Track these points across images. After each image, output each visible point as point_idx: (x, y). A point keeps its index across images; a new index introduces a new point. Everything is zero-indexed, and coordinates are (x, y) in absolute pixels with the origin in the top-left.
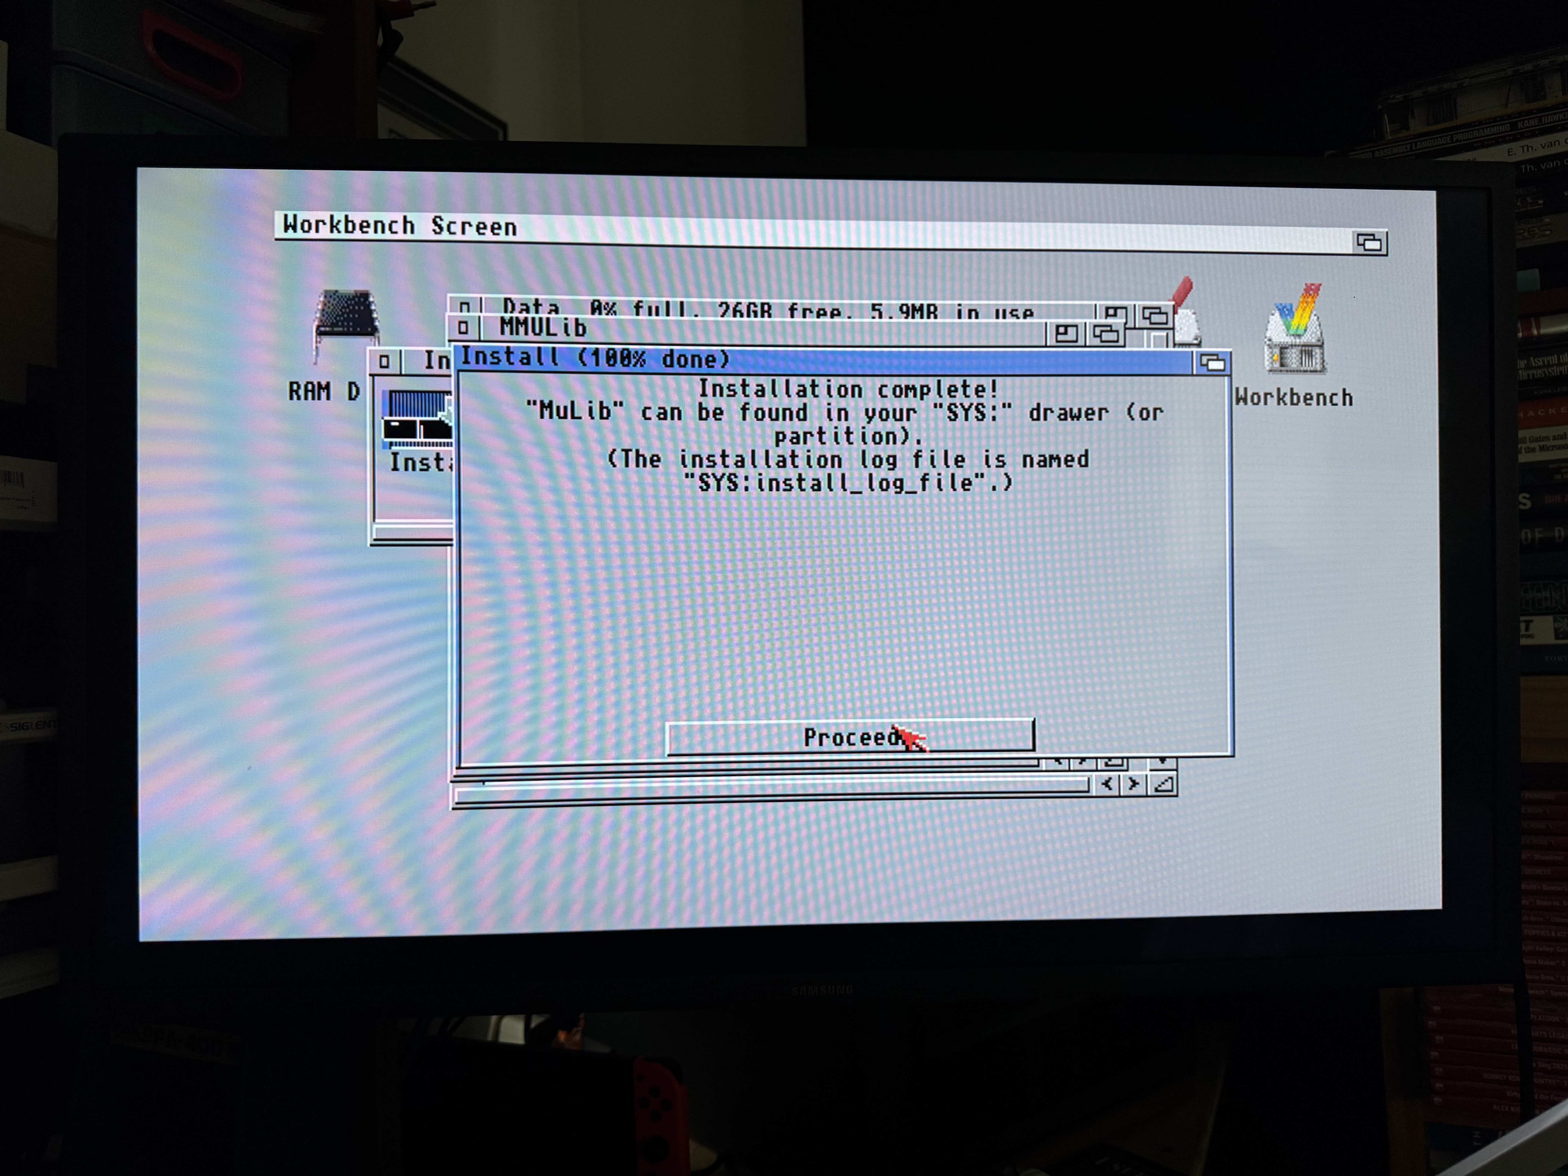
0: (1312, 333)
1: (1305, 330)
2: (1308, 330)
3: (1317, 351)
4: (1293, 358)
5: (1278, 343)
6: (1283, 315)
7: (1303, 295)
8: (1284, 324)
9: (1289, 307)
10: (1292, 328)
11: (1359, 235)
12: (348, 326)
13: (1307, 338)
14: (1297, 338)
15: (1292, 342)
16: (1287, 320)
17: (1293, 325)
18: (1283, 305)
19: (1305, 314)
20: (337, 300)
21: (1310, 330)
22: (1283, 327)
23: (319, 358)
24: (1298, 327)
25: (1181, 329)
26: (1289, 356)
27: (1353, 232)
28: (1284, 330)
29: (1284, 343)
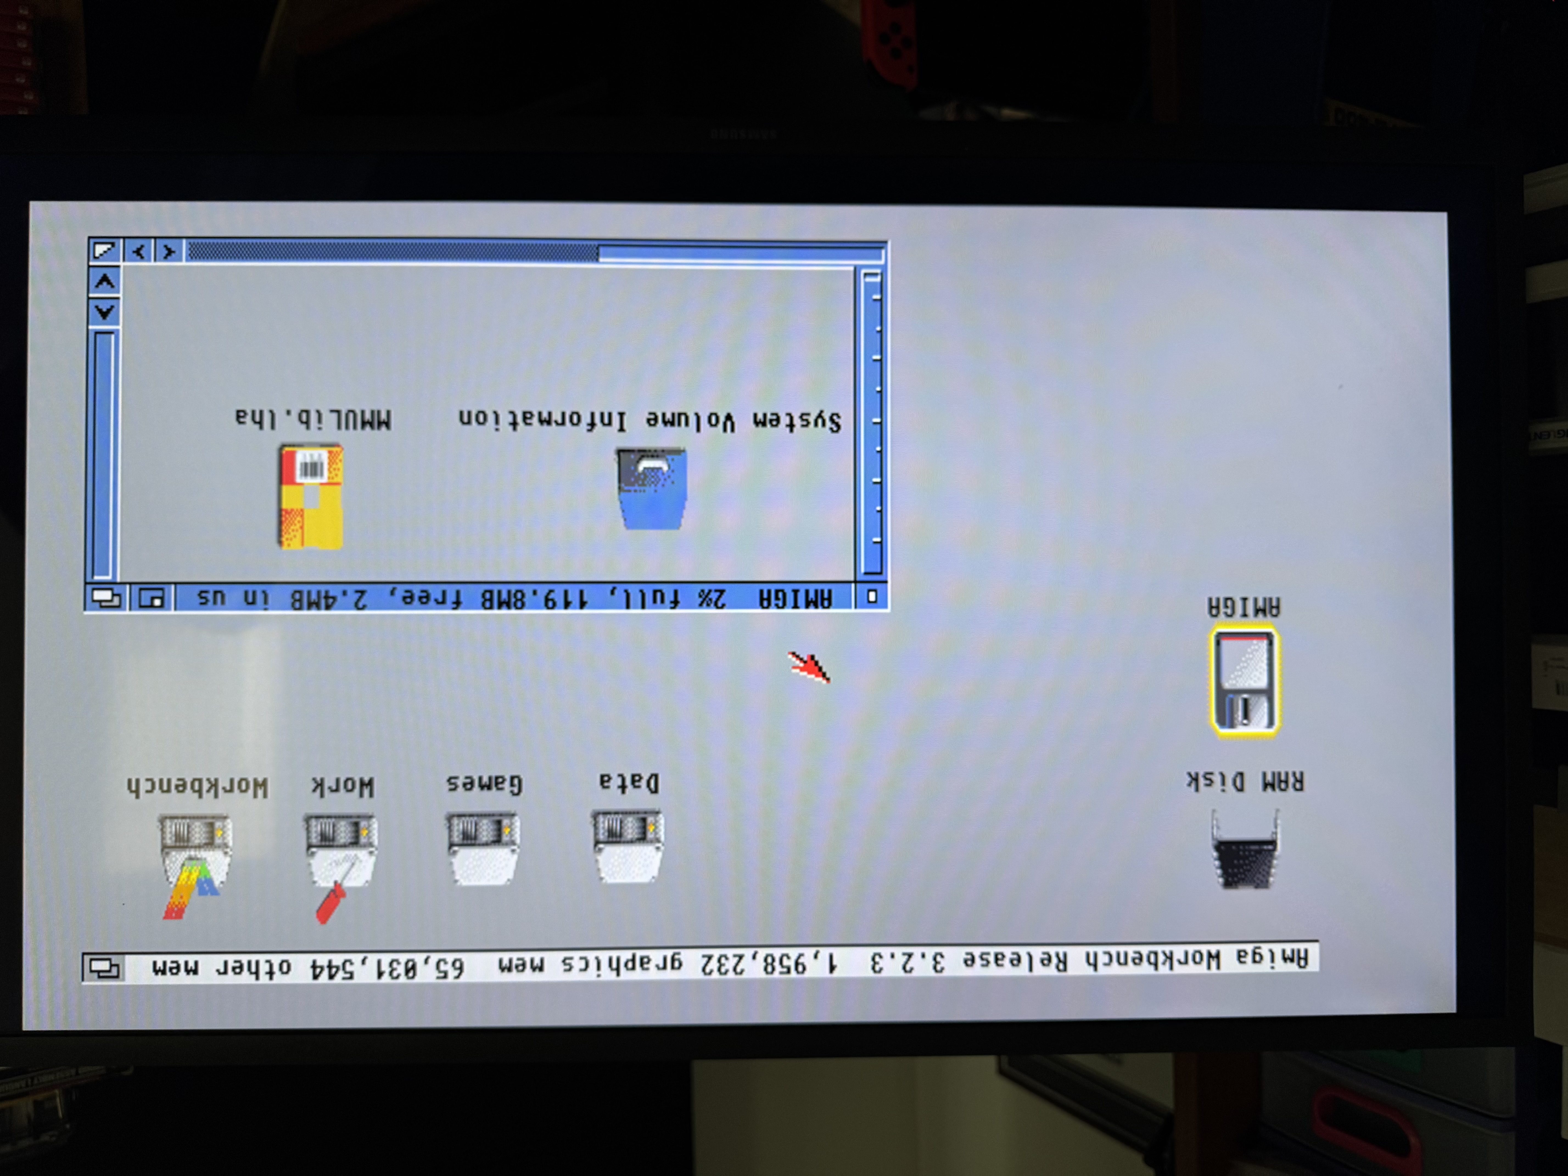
0: (174, 863)
1: (183, 865)
2: (180, 865)
3: (169, 842)
4: (199, 834)
5: (216, 849)
6: (210, 882)
7: (186, 906)
8: (209, 872)
9: (202, 892)
10: (200, 868)
11: (117, 977)
12: (1244, 851)
13: (182, 856)
14: (193, 856)
15: (200, 851)
16: (205, 877)
17: (198, 871)
18: (209, 894)
19: (184, 883)
20: (1255, 879)
21: (178, 865)
22: (209, 868)
23: (1274, 815)
24: (192, 868)
25: (331, 864)
26: (204, 835)
27: (123, 980)
28: (209, 865)
29: (209, 850)
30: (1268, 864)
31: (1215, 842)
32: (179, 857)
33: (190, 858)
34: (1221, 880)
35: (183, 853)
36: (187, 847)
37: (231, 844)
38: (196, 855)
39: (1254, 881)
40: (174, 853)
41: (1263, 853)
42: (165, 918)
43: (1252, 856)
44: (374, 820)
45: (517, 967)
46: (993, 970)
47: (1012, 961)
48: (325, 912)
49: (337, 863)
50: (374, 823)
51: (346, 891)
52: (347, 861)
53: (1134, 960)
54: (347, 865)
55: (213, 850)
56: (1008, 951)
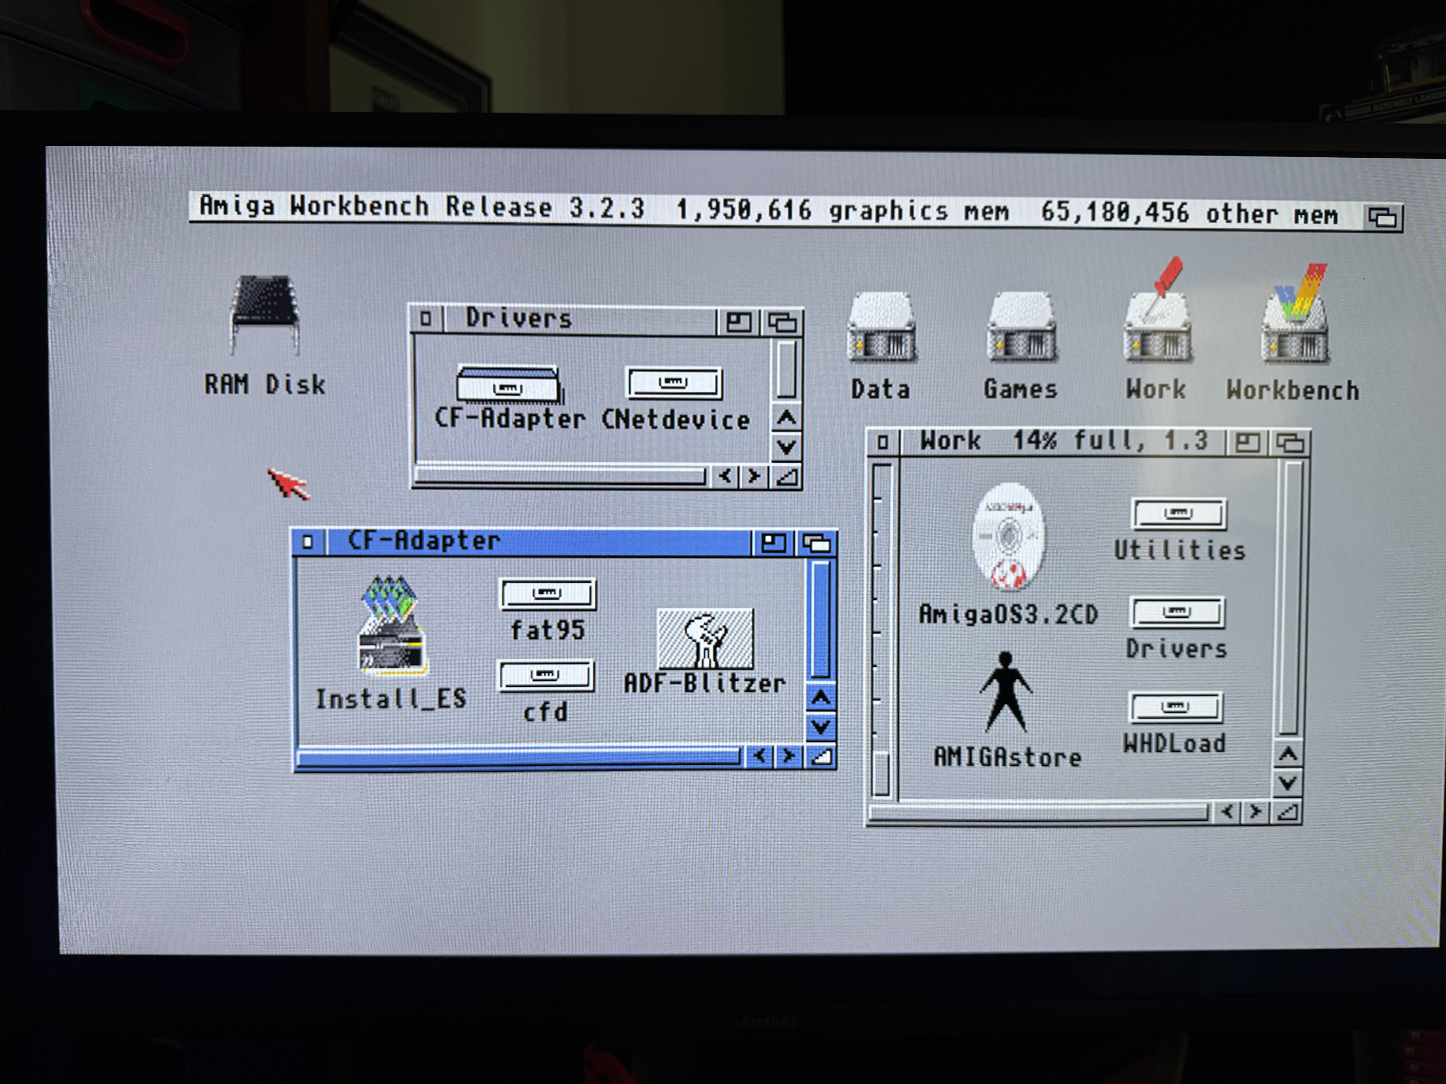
0: (1316, 319)
1: (1308, 316)
2: (1311, 316)
3: (1321, 339)
4: (1293, 346)
5: (1277, 330)
6: (1283, 300)
7: (1306, 276)
8: (1284, 309)
9: (1290, 290)
10: (1293, 313)
11: (1371, 209)
12: (267, 315)
13: (1309, 325)
14: (1298, 324)
15: (1292, 329)
16: (1287, 305)
17: (1294, 310)
18: (1284, 288)
19: (1307, 299)
20: (255, 286)
21: (1313, 316)
22: (1283, 313)
23: (236, 349)
24: (1299, 313)
25: (1168, 314)
26: (1288, 344)
27: (1365, 206)
28: (1283, 316)
29: (1283, 329)
30: (242, 300)
31: (296, 323)
32: (1312, 324)
33: (1301, 322)
34: (290, 285)
35: (1307, 327)
36: (1305, 333)
37: (1263, 336)
38: (1296, 325)
39: (256, 283)
40: (1317, 327)
41: (247, 312)
42: (1326, 265)
43: (258, 309)
44: (1127, 357)
45: (991, 212)
46: (522, 199)
47: (503, 208)
48: (1175, 268)
49: (1162, 316)
50: (1127, 354)
51: (1155, 289)
52: (1153, 317)
53: (380, 207)
54: (1154, 313)
55: (1279, 329)
56: (507, 217)
